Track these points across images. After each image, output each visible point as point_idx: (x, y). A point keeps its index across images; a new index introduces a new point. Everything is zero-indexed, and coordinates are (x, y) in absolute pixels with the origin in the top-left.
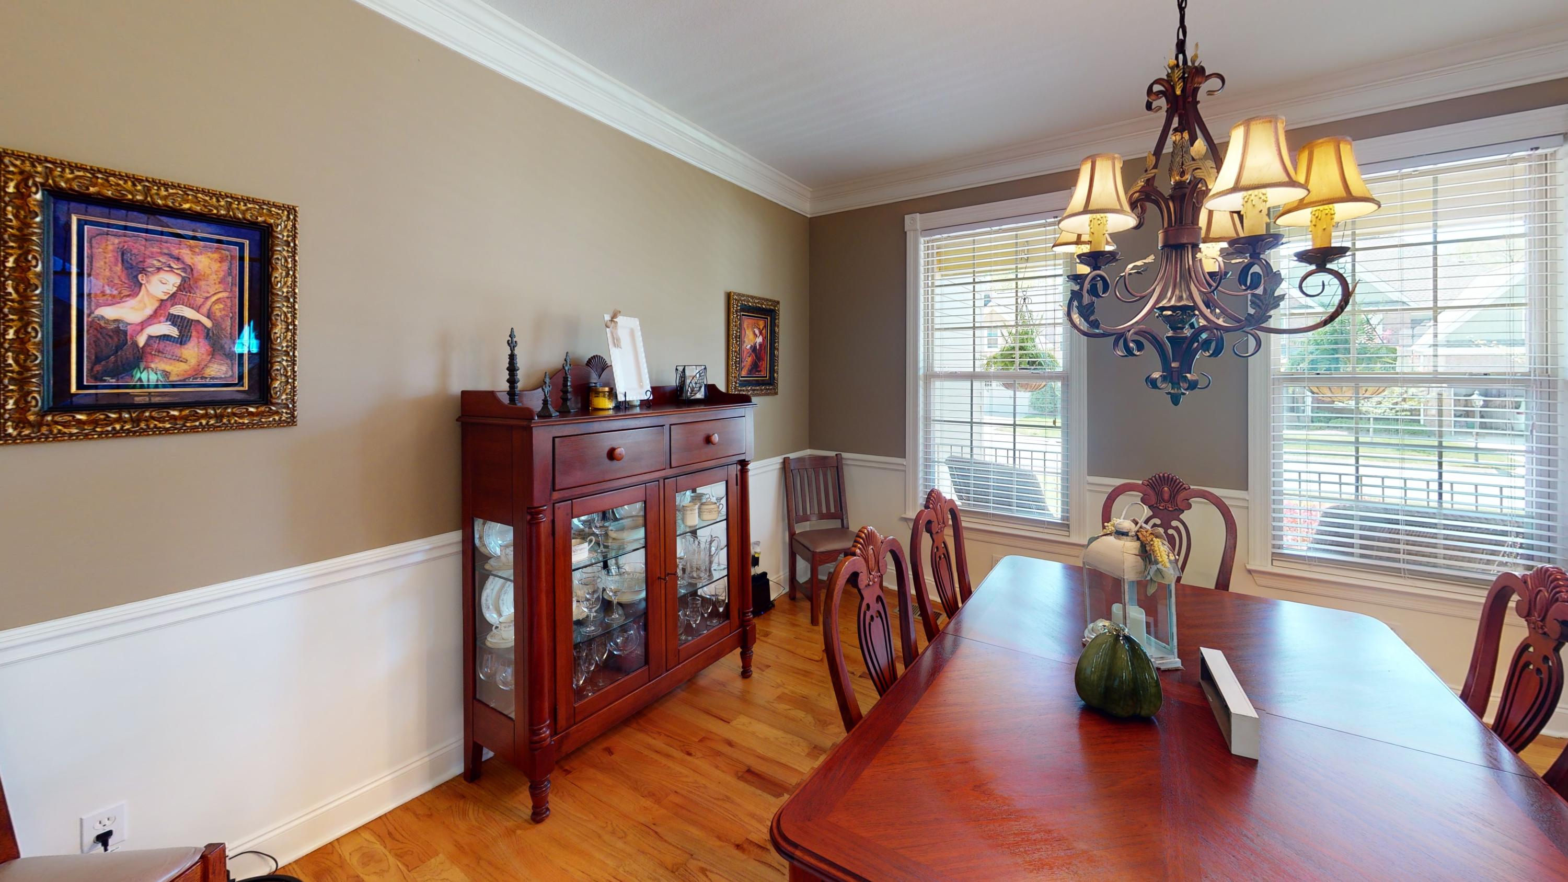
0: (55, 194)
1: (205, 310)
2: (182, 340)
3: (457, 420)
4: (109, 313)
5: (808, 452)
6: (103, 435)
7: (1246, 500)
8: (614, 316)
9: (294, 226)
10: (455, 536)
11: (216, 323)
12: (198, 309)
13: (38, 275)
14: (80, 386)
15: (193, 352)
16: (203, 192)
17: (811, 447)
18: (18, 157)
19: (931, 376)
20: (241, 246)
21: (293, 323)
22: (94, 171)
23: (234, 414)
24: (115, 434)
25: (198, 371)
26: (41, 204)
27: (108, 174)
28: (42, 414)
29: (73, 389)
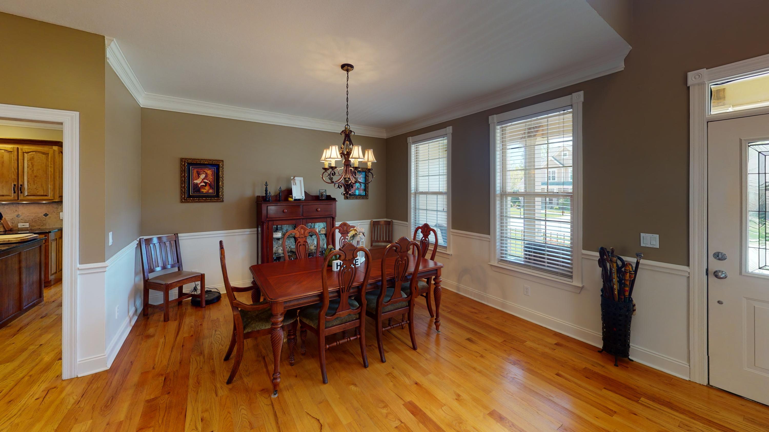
0: (188, 163)
1: (209, 180)
2: (205, 186)
3: (256, 202)
4: (195, 181)
5: (385, 219)
6: (195, 202)
7: (489, 238)
8: (294, 177)
9: (223, 164)
10: (256, 229)
11: (211, 183)
12: (208, 180)
13: (186, 176)
14: (192, 194)
15: (207, 188)
16: (208, 160)
17: (386, 218)
18: (184, 159)
19: (417, 193)
20: (214, 168)
21: (223, 182)
22: (193, 159)
23: (213, 199)
24: (196, 202)
25: (208, 192)
26: (187, 165)
27: (195, 159)
28: (187, 198)
29: (191, 194)
